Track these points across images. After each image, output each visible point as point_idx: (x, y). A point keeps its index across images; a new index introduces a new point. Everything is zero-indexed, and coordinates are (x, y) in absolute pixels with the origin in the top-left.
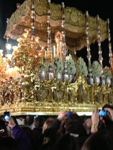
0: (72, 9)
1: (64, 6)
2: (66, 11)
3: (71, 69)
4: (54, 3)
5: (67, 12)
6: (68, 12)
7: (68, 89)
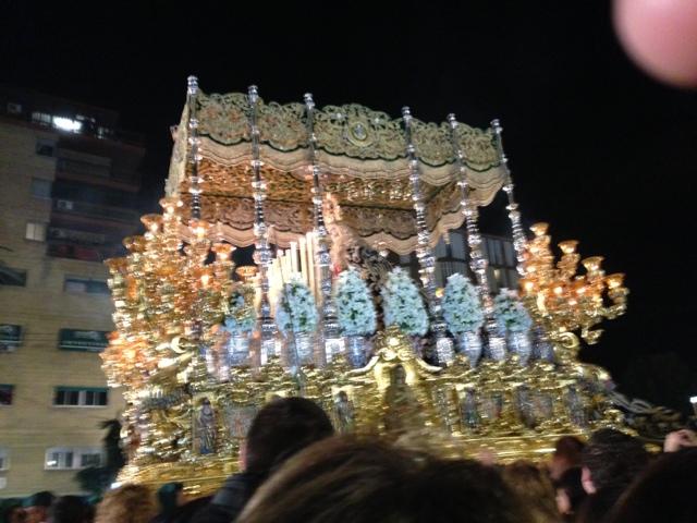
0: (348, 110)
1: (311, 106)
2: (326, 121)
3: (353, 317)
4: (275, 103)
5: (329, 122)
6: (333, 121)
7: (336, 390)
